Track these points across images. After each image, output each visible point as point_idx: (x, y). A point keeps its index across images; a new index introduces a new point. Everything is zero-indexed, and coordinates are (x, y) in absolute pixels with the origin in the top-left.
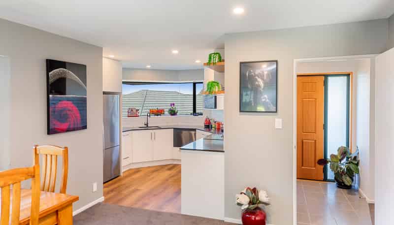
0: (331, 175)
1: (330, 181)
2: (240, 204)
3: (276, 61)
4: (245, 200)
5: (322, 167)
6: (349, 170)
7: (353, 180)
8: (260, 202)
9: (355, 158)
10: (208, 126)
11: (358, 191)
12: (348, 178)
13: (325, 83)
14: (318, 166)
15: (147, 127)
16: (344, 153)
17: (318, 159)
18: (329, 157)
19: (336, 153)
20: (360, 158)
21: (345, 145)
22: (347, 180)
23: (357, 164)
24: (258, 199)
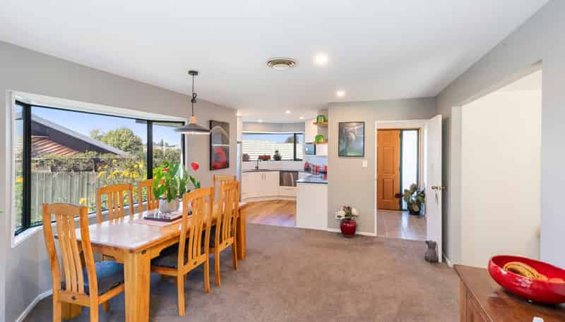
0: (405, 205)
1: (405, 210)
2: (339, 217)
3: (364, 123)
4: (342, 214)
5: (398, 200)
6: (418, 201)
7: (420, 208)
8: (353, 216)
9: (423, 192)
10: (307, 169)
11: (424, 216)
12: (417, 206)
13: (401, 136)
14: (395, 199)
15: (257, 169)
16: (415, 188)
17: (395, 193)
18: (403, 192)
19: (409, 189)
20: (426, 192)
21: (415, 183)
22: (416, 208)
23: (424, 197)
24: (351, 213)
